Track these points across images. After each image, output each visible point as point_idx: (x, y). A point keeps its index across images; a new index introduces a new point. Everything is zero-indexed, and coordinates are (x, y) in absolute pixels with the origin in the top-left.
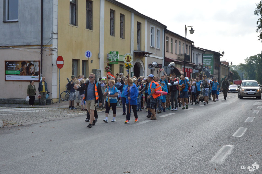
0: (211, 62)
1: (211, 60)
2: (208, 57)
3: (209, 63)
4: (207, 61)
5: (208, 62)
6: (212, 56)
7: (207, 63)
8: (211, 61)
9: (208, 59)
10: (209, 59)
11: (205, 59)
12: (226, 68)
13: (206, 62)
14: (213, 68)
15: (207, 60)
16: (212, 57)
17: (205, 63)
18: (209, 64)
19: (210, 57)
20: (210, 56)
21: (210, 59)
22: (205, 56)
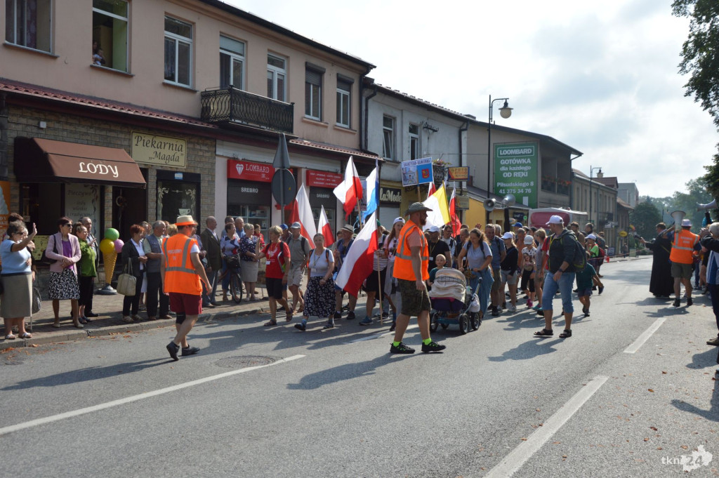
0: (529, 168)
1: (529, 161)
2: (521, 154)
3: (523, 171)
4: (519, 165)
5: (521, 168)
6: (532, 148)
7: (518, 171)
8: (528, 164)
9: (521, 158)
10: (524, 158)
11: (513, 159)
13: (514, 169)
14: (537, 187)
15: (519, 161)
16: (532, 154)
17: (512, 172)
18: (523, 174)
19: (525, 154)
20: (528, 151)
21: (527, 158)
22: (512, 152)
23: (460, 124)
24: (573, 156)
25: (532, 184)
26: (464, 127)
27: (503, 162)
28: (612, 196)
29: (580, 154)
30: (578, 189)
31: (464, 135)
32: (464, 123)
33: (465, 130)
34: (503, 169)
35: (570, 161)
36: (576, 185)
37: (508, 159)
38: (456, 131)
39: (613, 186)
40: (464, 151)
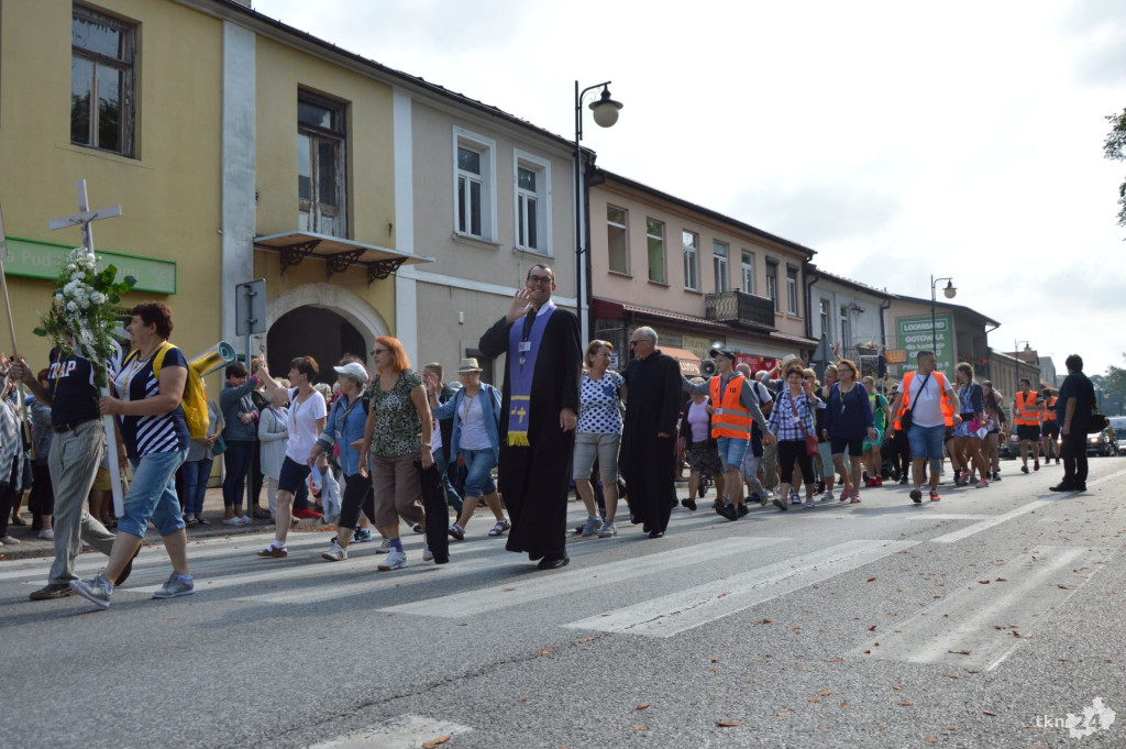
0: (943, 345)
1: (942, 337)
6: (945, 323)
8: (941, 342)
11: (920, 334)
12: (1020, 372)
16: (945, 328)
19: (937, 329)
20: (939, 325)
22: (919, 327)
23: (882, 301)
24: (988, 328)
25: (947, 364)
26: (886, 305)
27: (908, 340)
28: (1034, 376)
29: (997, 325)
30: (996, 368)
31: (885, 312)
32: (884, 300)
33: (888, 307)
34: (909, 347)
35: (984, 335)
36: (993, 364)
37: (916, 335)
38: (877, 309)
39: (1033, 363)
40: (886, 334)
